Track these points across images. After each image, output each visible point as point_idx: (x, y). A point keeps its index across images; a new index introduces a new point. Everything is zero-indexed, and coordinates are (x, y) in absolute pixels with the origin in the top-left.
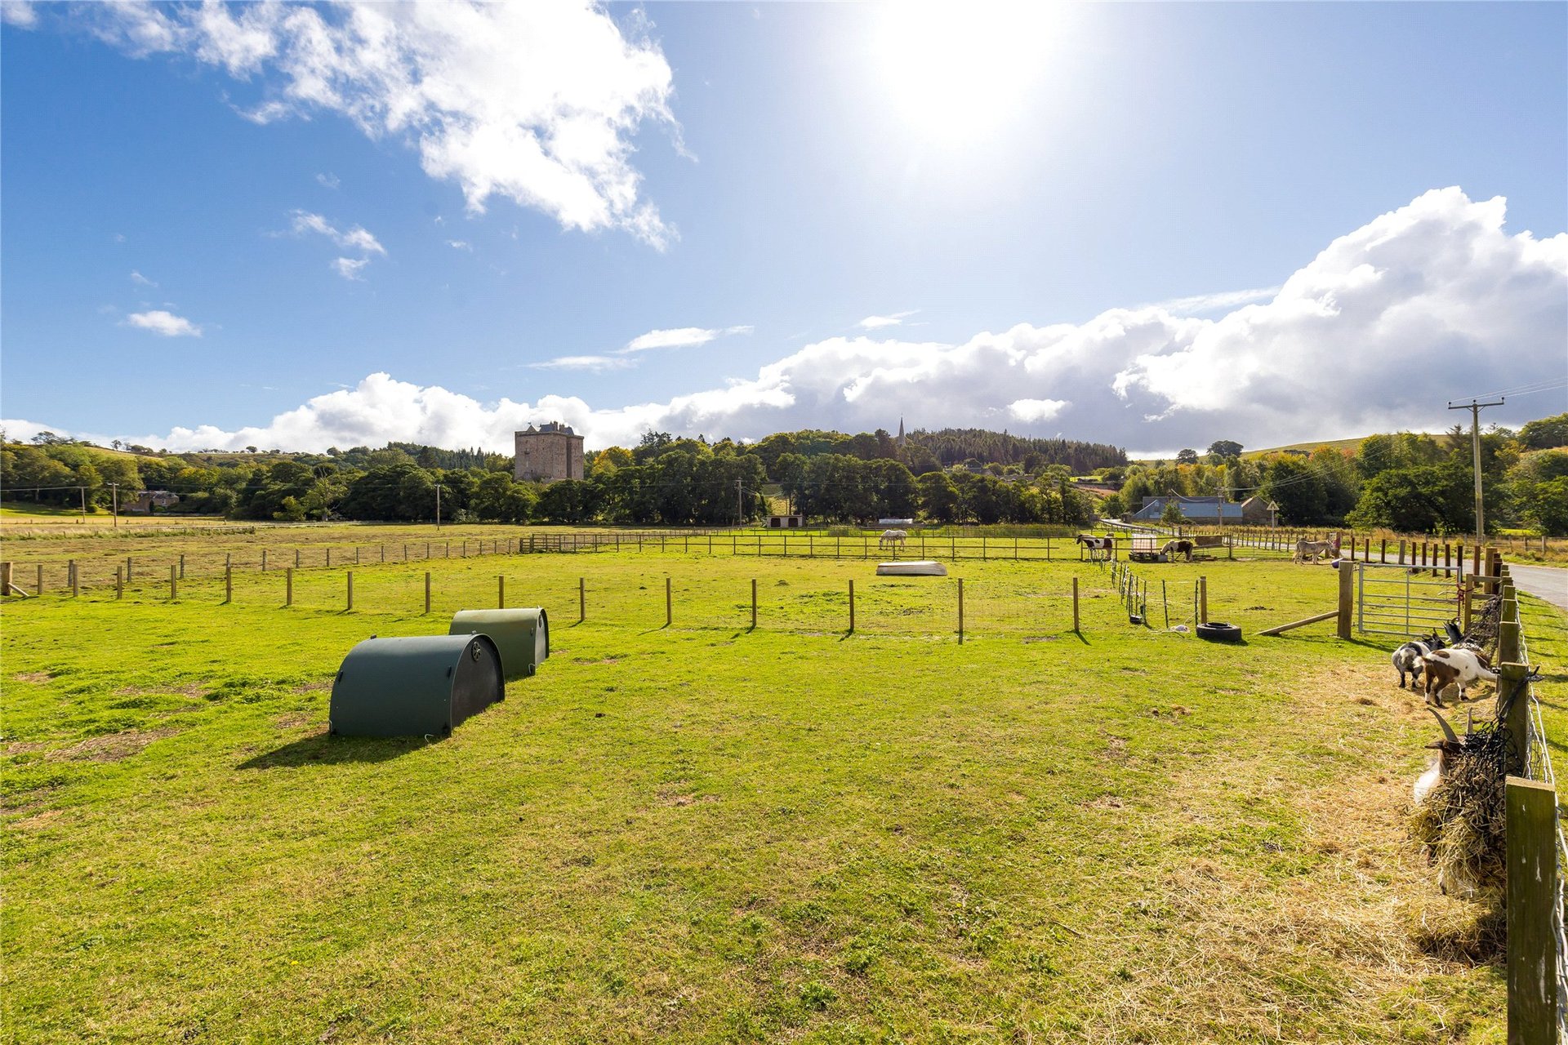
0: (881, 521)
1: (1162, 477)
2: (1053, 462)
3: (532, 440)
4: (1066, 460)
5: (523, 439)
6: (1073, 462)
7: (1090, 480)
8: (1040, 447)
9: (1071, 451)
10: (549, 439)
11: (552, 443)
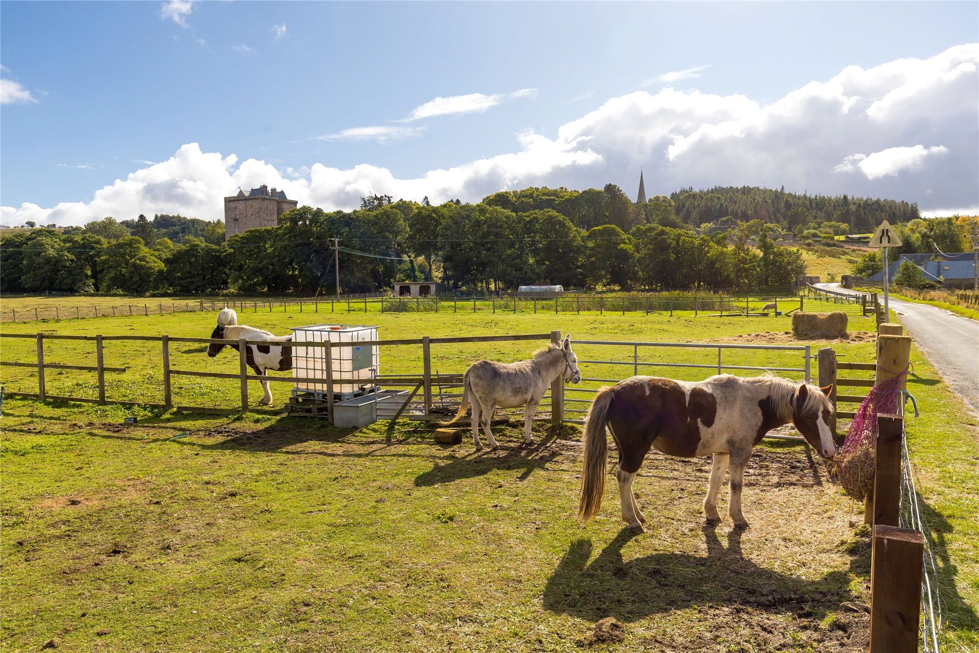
0: (523, 288)
1: (931, 230)
2: (829, 220)
3: (241, 205)
4: (844, 218)
5: (233, 205)
6: (853, 218)
7: (860, 238)
8: (817, 204)
9: (853, 208)
10: (257, 204)
11: (260, 208)
